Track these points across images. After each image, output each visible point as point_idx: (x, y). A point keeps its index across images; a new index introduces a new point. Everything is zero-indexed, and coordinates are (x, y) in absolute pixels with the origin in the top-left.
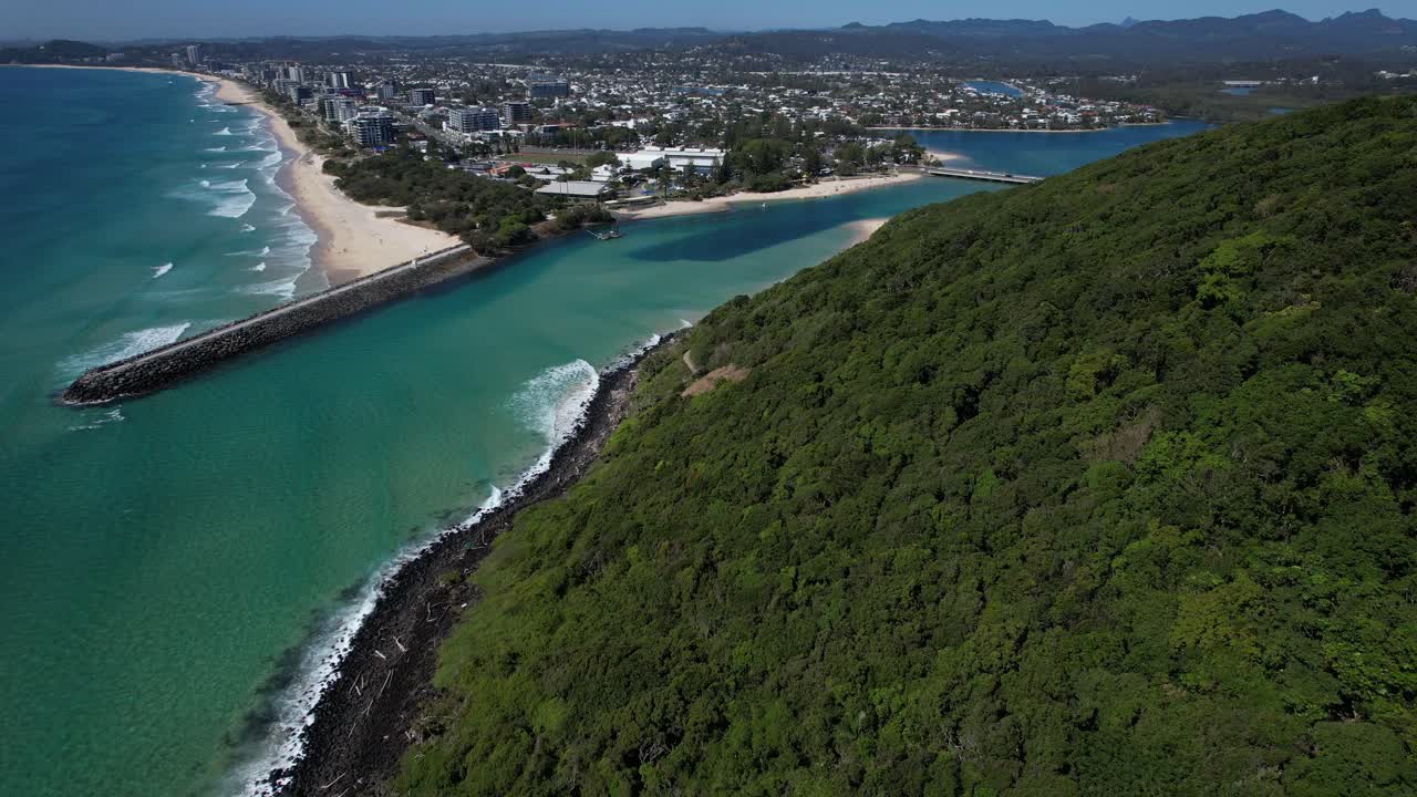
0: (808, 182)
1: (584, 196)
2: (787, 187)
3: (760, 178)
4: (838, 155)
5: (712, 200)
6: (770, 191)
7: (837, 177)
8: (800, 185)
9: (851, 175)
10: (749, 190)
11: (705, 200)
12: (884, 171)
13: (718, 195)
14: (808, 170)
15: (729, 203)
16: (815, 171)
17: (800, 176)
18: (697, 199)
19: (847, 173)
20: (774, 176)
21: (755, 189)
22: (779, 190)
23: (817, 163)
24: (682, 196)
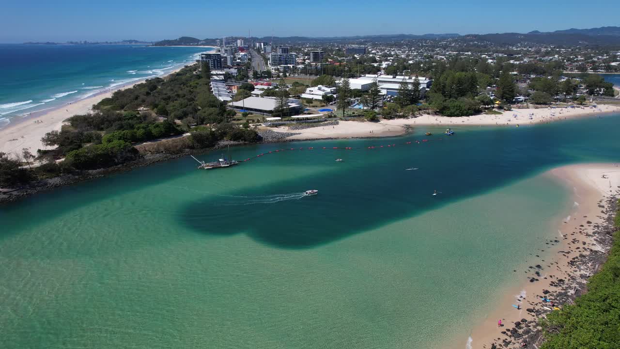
0: (500, 108)
1: (256, 110)
2: (477, 112)
3: (449, 103)
4: (531, 87)
5: (391, 122)
6: (458, 116)
7: (531, 105)
8: (490, 111)
9: (545, 104)
10: (436, 113)
11: (383, 121)
12: (581, 102)
13: (400, 117)
14: (502, 97)
15: (408, 127)
16: (508, 99)
17: (492, 102)
18: (374, 119)
19: (540, 102)
20: (466, 101)
21: (442, 111)
22: (467, 115)
23: (512, 91)
24: (358, 117)
